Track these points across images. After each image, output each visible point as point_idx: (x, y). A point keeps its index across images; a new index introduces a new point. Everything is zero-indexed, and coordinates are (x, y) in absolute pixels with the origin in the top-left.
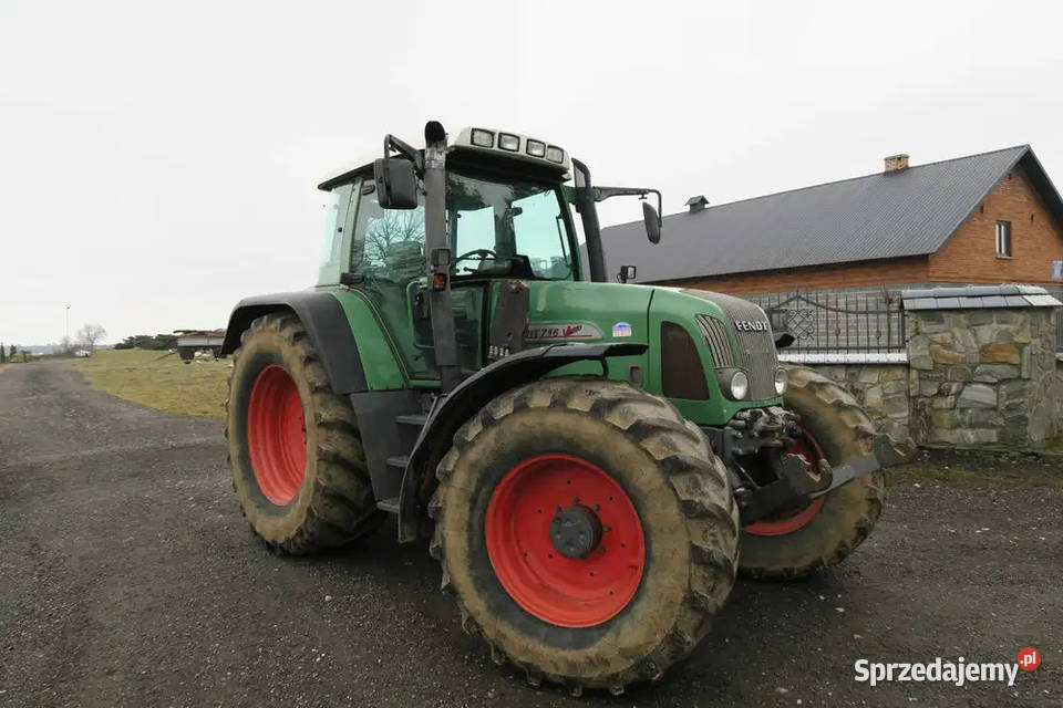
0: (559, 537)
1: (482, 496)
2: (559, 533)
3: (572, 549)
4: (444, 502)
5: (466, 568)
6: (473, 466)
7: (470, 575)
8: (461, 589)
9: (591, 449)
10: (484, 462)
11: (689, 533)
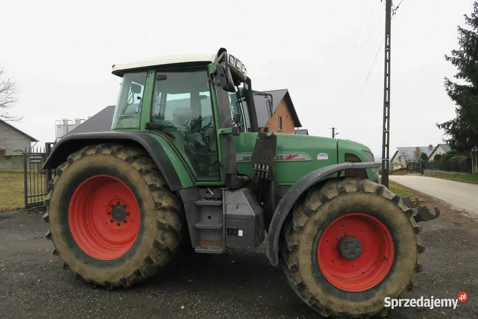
0: (346, 251)
1: (318, 237)
2: (346, 249)
3: (352, 256)
4: (299, 242)
5: (311, 273)
6: (316, 222)
7: (313, 276)
8: (307, 284)
9: (375, 209)
10: (322, 221)
11: (416, 241)
